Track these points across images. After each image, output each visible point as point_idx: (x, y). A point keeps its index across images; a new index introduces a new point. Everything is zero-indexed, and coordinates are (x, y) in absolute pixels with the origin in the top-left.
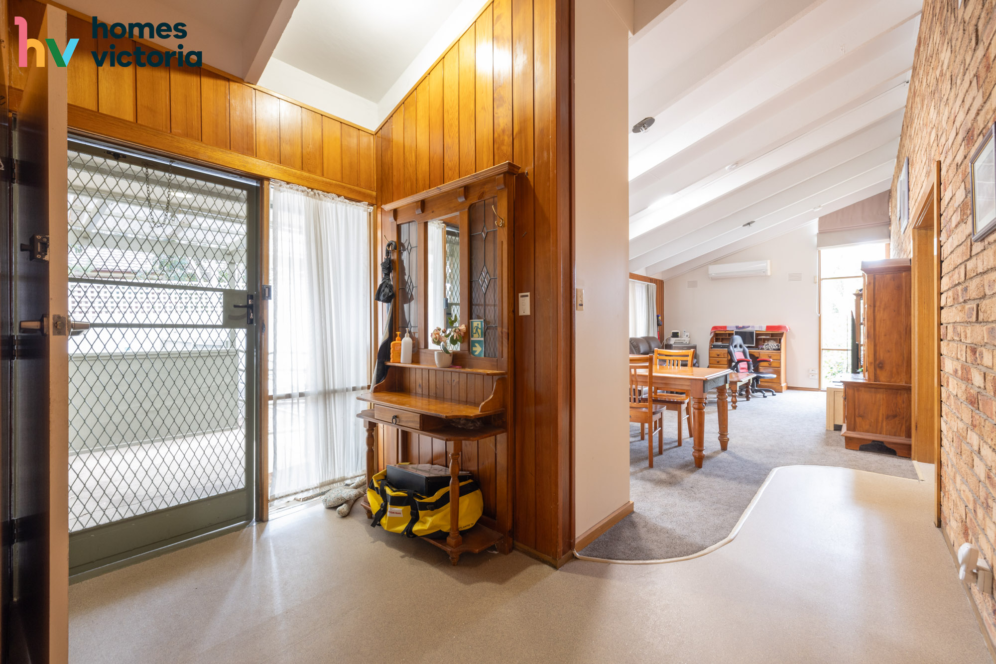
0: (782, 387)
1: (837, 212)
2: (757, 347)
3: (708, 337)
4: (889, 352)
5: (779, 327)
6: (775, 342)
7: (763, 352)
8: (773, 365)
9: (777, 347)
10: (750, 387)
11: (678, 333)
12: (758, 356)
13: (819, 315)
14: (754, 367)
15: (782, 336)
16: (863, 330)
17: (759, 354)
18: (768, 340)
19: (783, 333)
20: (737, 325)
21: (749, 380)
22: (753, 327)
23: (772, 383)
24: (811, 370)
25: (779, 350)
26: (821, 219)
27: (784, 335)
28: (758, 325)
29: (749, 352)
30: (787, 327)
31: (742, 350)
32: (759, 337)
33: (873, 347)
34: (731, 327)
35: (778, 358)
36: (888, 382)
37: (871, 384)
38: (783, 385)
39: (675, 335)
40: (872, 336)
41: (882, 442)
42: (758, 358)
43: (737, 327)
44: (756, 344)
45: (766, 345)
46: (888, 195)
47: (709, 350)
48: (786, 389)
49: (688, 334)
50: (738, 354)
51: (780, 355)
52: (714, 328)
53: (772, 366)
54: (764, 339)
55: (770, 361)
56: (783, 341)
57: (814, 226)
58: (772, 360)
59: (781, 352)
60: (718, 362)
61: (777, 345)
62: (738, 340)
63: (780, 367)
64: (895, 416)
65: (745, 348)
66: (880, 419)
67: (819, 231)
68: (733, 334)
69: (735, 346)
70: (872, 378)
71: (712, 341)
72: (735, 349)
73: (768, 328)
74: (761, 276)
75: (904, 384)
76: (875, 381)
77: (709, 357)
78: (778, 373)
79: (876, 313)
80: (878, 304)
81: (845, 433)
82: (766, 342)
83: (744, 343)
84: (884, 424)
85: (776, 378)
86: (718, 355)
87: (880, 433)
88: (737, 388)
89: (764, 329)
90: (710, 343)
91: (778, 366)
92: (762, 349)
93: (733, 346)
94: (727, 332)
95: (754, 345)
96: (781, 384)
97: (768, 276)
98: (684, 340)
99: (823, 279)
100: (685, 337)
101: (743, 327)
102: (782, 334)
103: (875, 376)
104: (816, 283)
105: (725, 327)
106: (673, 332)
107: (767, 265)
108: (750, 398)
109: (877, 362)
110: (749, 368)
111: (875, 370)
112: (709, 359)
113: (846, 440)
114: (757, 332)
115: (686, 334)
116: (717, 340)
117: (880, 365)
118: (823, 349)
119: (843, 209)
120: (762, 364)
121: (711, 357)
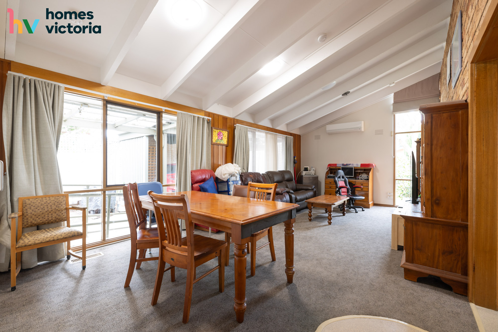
0: (369, 204)
1: (405, 89)
2: (355, 178)
3: (325, 170)
4: (445, 189)
5: (368, 165)
6: (366, 175)
7: (358, 182)
8: (365, 189)
9: (367, 178)
10: (345, 206)
11: (308, 168)
12: (355, 184)
13: (394, 157)
14: (351, 191)
15: (370, 171)
16: (422, 167)
17: (355, 182)
18: (362, 173)
19: (371, 168)
20: (343, 163)
21: (345, 201)
22: (353, 164)
23: (364, 201)
24: (388, 193)
25: (368, 179)
26: (395, 94)
27: (372, 170)
28: (356, 163)
29: (348, 181)
30: (374, 165)
31: (343, 179)
32: (356, 171)
33: (430, 183)
34: (339, 165)
35: (367, 185)
36: (444, 218)
37: (428, 220)
38: (371, 203)
39: (306, 169)
40: (430, 173)
41: (439, 278)
42: (354, 185)
43: (343, 165)
44: (354, 176)
45: (360, 177)
46: (438, 77)
47: (325, 180)
48: (372, 205)
49: (314, 169)
50: (341, 183)
51: (369, 183)
52: (329, 165)
53: (363, 190)
54: (359, 172)
55: (361, 187)
56: (371, 174)
57: (391, 98)
58: (362, 187)
59: (369, 181)
60: (330, 187)
61: (367, 177)
62: (341, 173)
63: (368, 191)
64: (451, 253)
65: (346, 178)
66: (437, 253)
67: (394, 101)
68: (340, 169)
69: (339, 177)
70: (430, 213)
71: (327, 173)
72: (339, 179)
73: (362, 165)
74: (357, 132)
75: (460, 221)
76: (432, 217)
77: (325, 184)
78: (367, 195)
79: (433, 151)
80: (435, 142)
81: (404, 264)
82: (361, 174)
83: (345, 175)
84: (441, 259)
85: (365, 198)
86: (330, 183)
87: (437, 268)
88: (331, 209)
89: (359, 166)
90: (326, 175)
91: (367, 191)
92: (358, 179)
93: (338, 177)
94: (337, 168)
95: (353, 176)
96: (369, 203)
97: (363, 132)
98: (312, 173)
99: (397, 133)
100: (312, 170)
101: (347, 165)
102: (370, 170)
103: (432, 212)
104: (392, 136)
105: (336, 165)
106: (305, 168)
107: (362, 125)
108: (345, 214)
109: (434, 199)
110: (348, 192)
111: (432, 206)
112: (325, 186)
113: (404, 271)
114: (355, 168)
115: (313, 169)
116: (331, 173)
117: (437, 201)
118: (396, 180)
119: (409, 87)
120: (357, 189)
121: (326, 184)
